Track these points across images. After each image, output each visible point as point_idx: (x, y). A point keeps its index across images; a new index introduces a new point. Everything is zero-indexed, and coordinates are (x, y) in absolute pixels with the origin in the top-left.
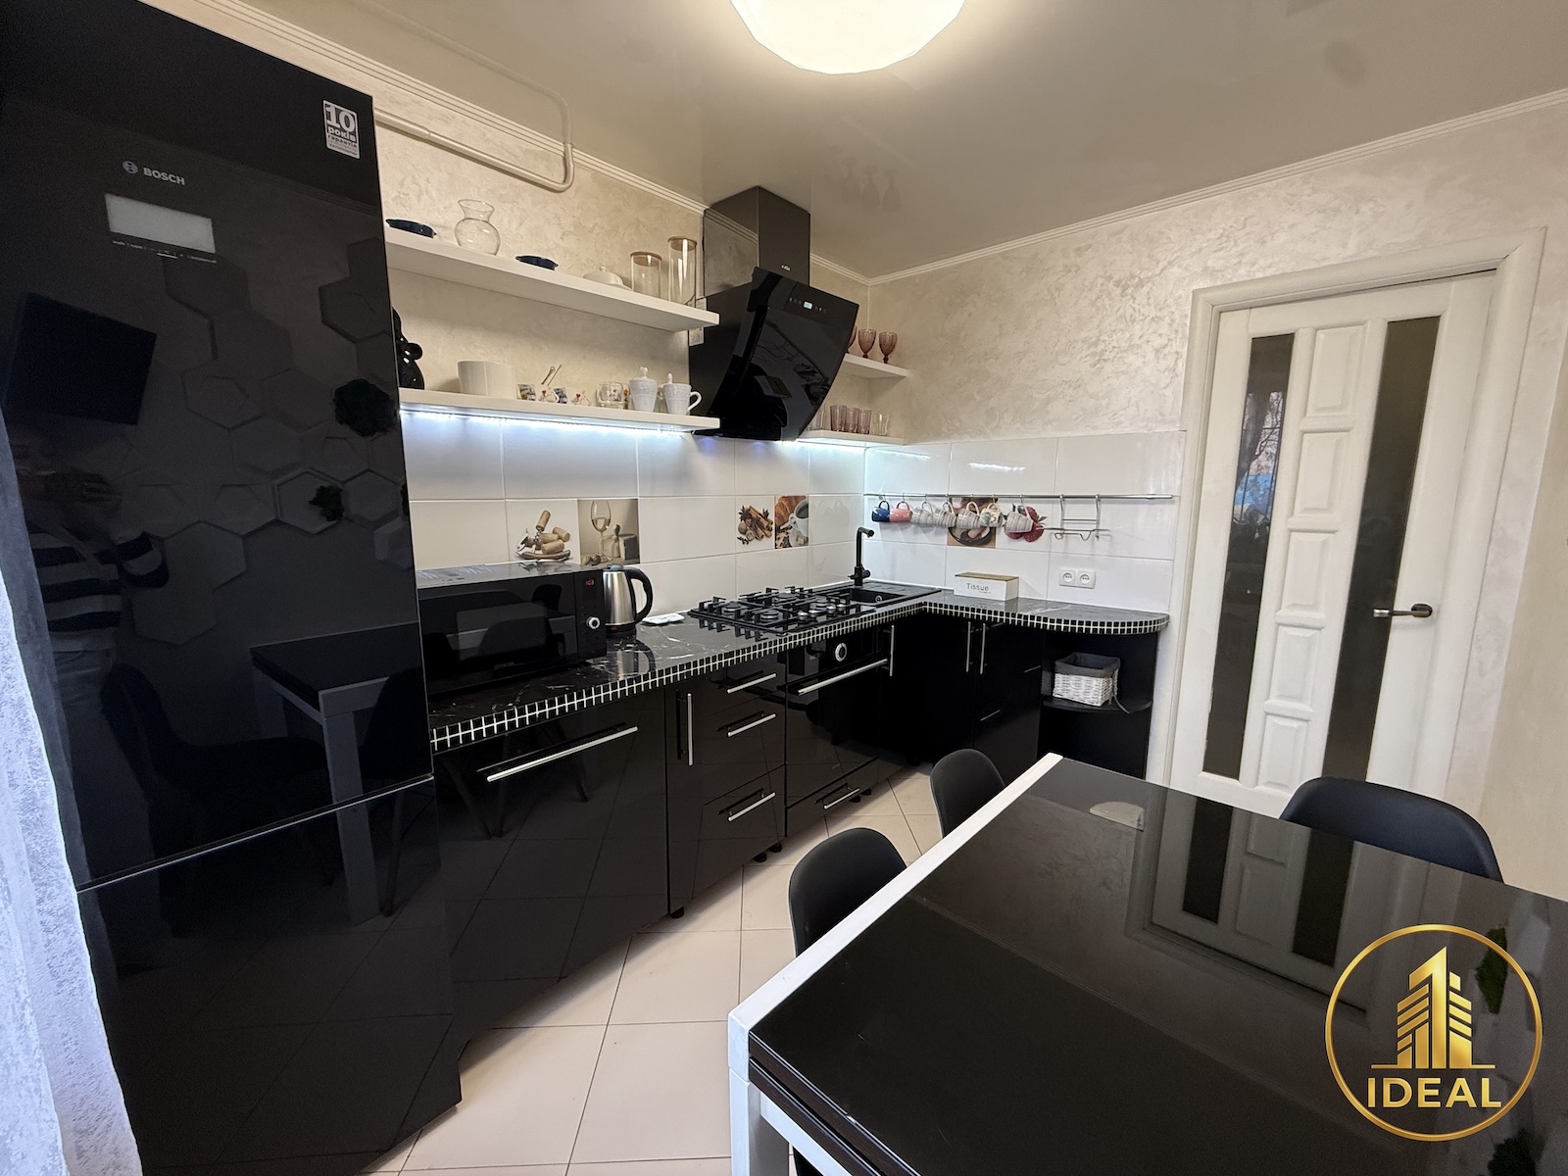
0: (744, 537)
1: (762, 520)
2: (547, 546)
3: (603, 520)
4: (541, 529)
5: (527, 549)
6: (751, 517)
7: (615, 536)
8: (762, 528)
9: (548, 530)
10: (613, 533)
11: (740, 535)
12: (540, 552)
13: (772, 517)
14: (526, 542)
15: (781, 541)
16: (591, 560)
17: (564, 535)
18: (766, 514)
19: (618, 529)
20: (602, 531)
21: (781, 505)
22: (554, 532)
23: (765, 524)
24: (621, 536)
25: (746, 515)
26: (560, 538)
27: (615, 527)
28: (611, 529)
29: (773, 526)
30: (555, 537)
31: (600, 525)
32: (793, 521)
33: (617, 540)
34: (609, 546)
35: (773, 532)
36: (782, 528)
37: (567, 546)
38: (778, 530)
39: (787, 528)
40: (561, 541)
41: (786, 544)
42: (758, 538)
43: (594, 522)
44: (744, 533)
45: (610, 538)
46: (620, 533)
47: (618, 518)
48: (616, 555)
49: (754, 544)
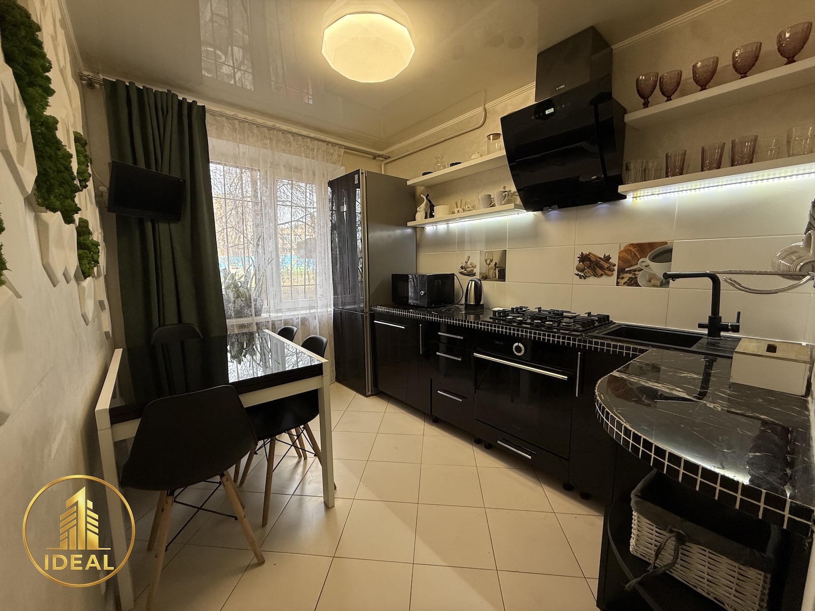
0: (582, 274)
1: (602, 262)
2: (468, 270)
3: (489, 260)
4: (466, 263)
5: (462, 270)
6: (589, 260)
7: (494, 267)
8: (602, 268)
9: (469, 263)
10: (493, 266)
11: (577, 272)
12: (465, 272)
13: (615, 260)
14: (462, 268)
15: (625, 280)
16: (483, 277)
17: (474, 266)
18: (607, 259)
19: (496, 263)
20: (489, 265)
21: (627, 250)
22: (471, 264)
23: (606, 265)
24: (497, 267)
25: (584, 258)
26: (472, 267)
27: (494, 263)
28: (493, 264)
29: (616, 268)
30: (471, 266)
31: (488, 262)
32: (644, 264)
33: (495, 269)
34: (491, 272)
35: (615, 273)
36: (626, 270)
37: (475, 270)
38: (621, 271)
39: (635, 270)
40: (473, 268)
41: (633, 282)
42: (596, 275)
43: (486, 261)
44: (582, 271)
45: (492, 268)
46: (497, 266)
47: (496, 259)
48: (494, 276)
49: (592, 280)
